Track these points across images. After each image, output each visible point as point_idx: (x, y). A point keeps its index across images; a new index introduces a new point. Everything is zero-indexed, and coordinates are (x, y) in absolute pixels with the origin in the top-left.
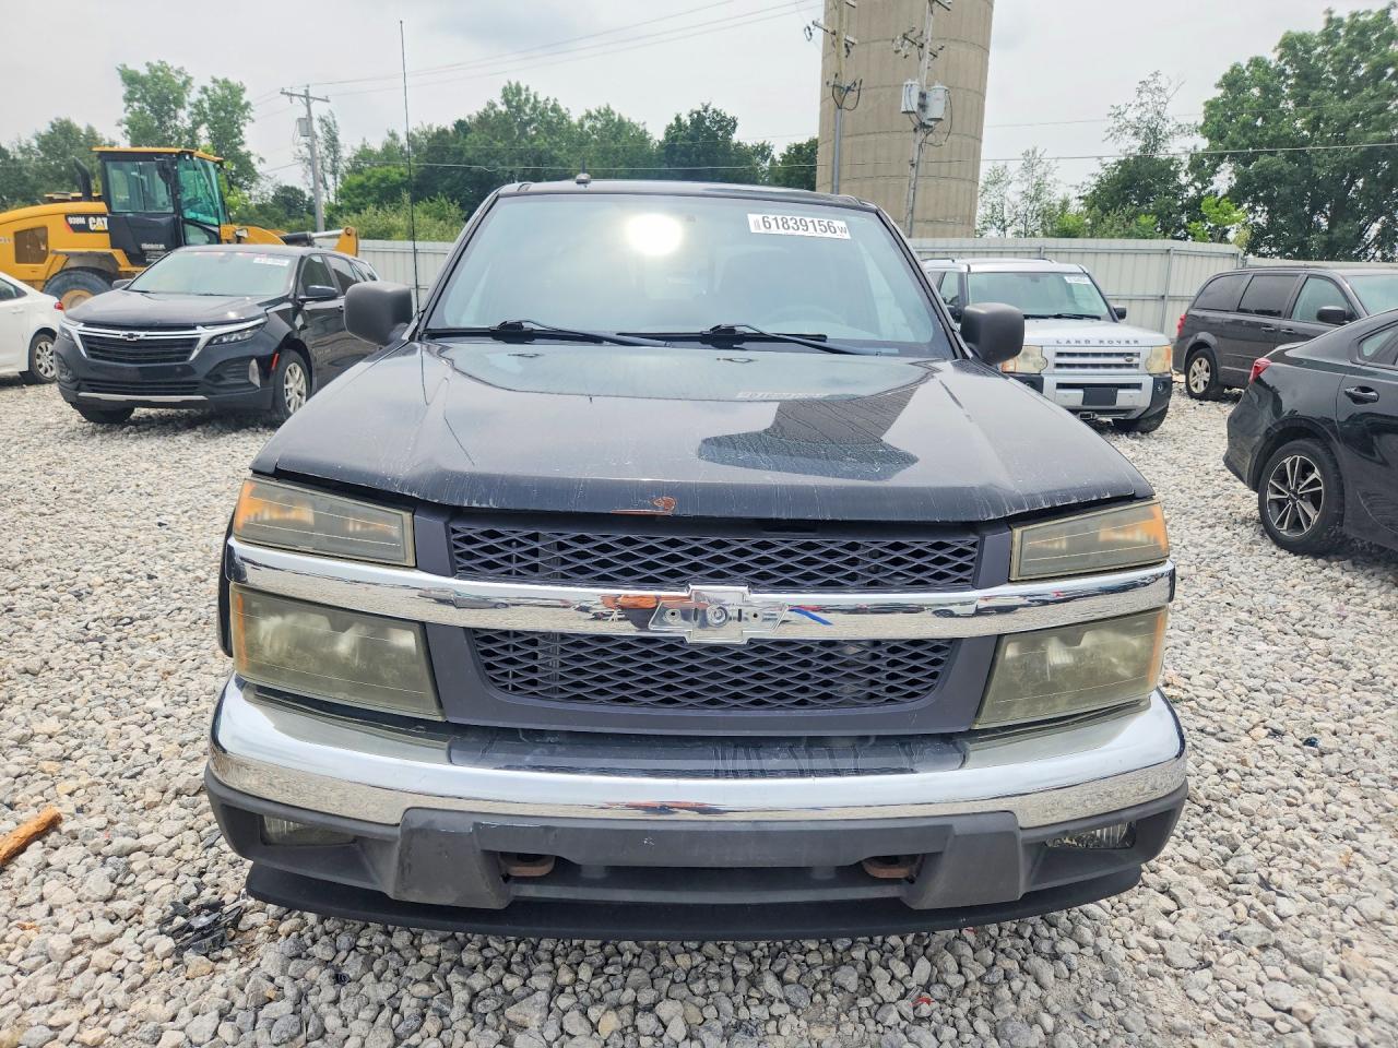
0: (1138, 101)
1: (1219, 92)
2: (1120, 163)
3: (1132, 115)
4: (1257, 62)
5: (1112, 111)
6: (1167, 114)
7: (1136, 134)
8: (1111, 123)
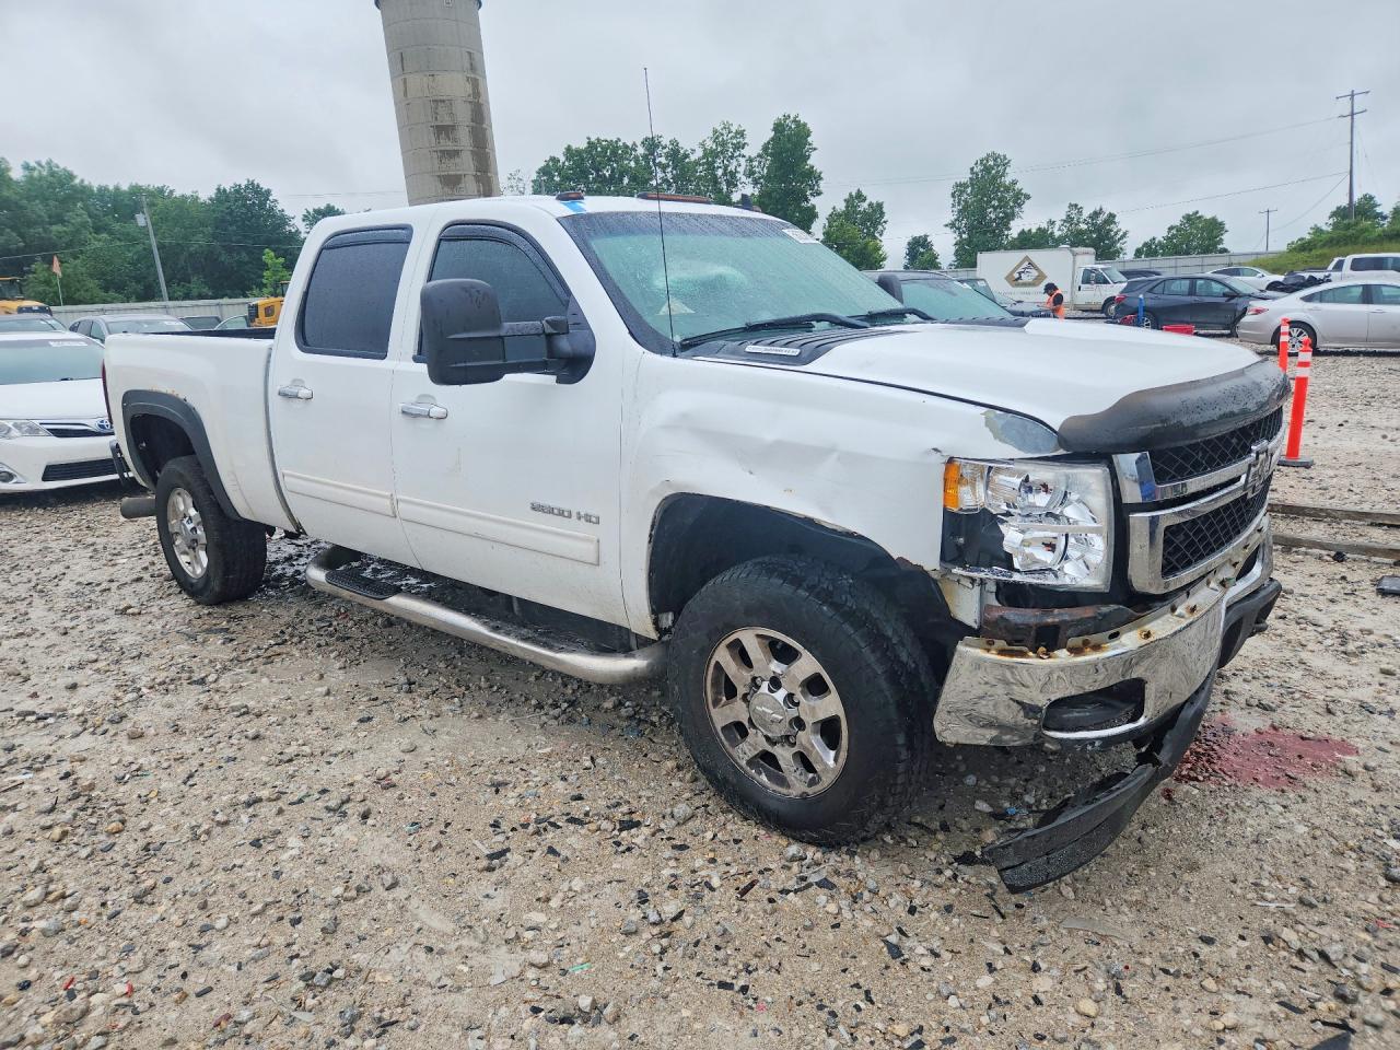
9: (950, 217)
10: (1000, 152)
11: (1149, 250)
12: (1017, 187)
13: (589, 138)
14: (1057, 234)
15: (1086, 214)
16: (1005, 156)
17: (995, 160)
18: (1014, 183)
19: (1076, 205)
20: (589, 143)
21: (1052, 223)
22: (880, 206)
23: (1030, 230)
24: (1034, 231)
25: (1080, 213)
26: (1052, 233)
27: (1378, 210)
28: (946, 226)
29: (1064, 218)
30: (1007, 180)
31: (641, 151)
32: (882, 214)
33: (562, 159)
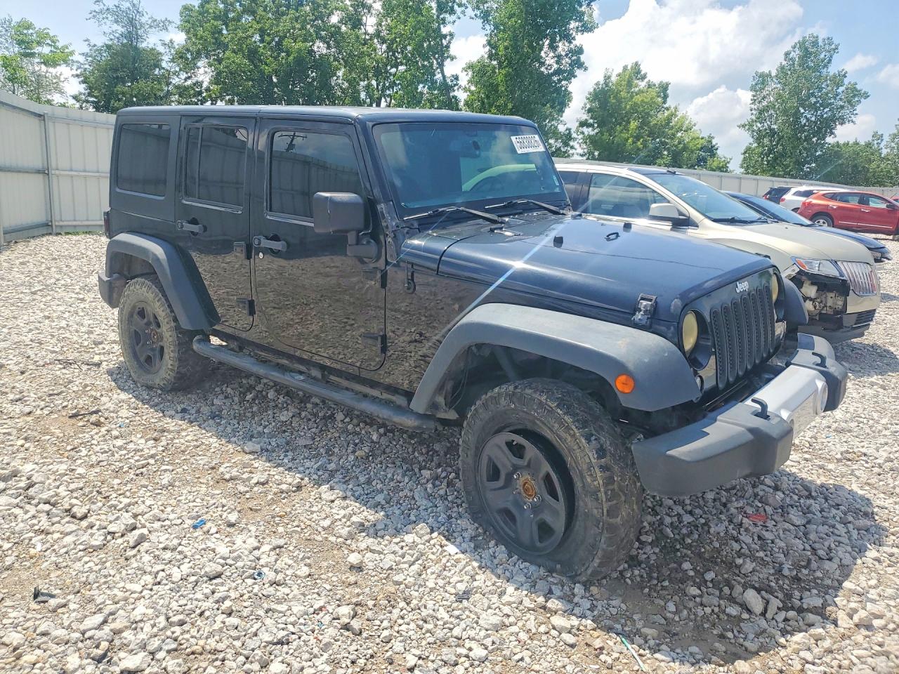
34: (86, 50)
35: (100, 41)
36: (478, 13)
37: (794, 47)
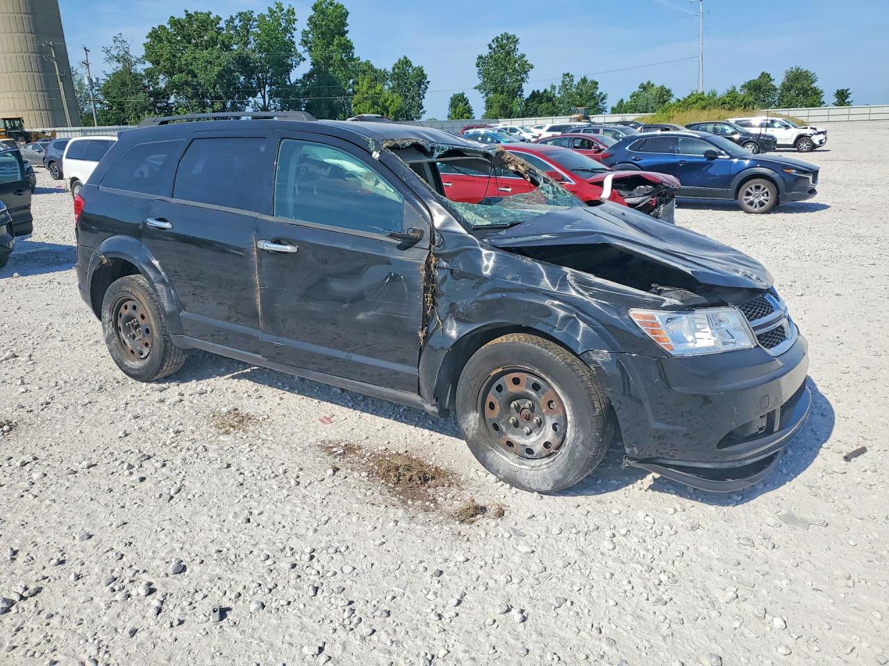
0: (115, 46)
1: (149, 40)
2: (114, 74)
3: (115, 52)
4: (162, 28)
5: (104, 49)
6: (131, 53)
7: (118, 61)
8: (104, 55)
9: (479, 82)
10: (511, 33)
11: (620, 108)
12: (525, 59)
13: (187, 11)
14: (556, 95)
15: (577, 80)
16: (514, 36)
17: (508, 38)
18: (523, 56)
19: (568, 75)
20: (187, 15)
21: (553, 87)
22: (420, 70)
23: (538, 91)
24: (541, 91)
25: (572, 80)
26: (554, 94)
27: (773, 83)
28: (476, 88)
29: (561, 84)
30: (519, 53)
31: (237, 22)
32: (424, 77)
33: (168, 27)
34: (105, 77)
35: (110, 72)
36: (306, 48)
37: (493, 41)
